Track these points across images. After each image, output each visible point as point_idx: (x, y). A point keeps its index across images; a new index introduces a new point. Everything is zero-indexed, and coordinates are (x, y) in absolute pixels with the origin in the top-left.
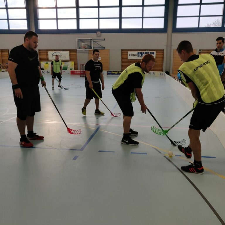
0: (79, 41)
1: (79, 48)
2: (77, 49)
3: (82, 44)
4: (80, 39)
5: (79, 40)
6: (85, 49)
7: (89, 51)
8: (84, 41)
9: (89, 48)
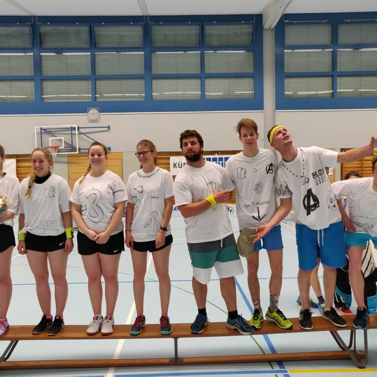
0: (41, 133)
3: (50, 141)
4: (43, 127)
5: (41, 129)
6: (58, 152)
7: (69, 156)
8: (56, 134)
9: (70, 150)
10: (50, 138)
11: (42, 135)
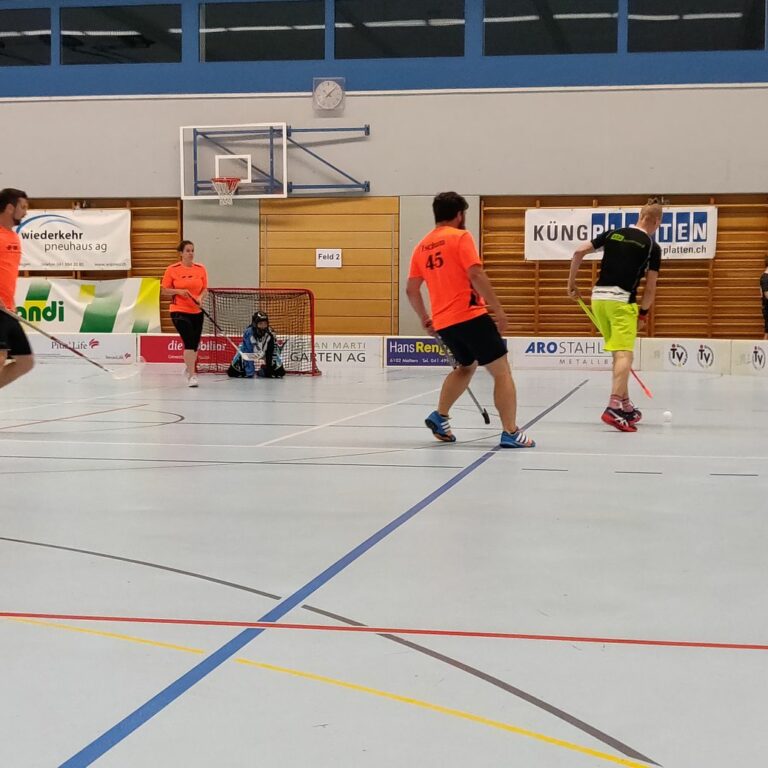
0: (195, 144)
1: (197, 191)
2: (183, 198)
3: (217, 163)
4: (200, 127)
5: (196, 133)
6: (236, 193)
7: (262, 204)
8: (232, 145)
9: (266, 187)
10: (218, 157)
11: (198, 148)
